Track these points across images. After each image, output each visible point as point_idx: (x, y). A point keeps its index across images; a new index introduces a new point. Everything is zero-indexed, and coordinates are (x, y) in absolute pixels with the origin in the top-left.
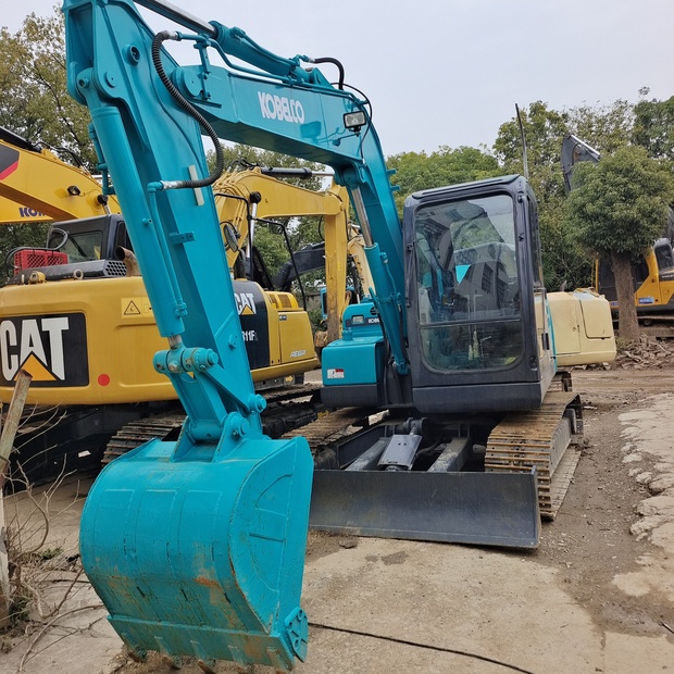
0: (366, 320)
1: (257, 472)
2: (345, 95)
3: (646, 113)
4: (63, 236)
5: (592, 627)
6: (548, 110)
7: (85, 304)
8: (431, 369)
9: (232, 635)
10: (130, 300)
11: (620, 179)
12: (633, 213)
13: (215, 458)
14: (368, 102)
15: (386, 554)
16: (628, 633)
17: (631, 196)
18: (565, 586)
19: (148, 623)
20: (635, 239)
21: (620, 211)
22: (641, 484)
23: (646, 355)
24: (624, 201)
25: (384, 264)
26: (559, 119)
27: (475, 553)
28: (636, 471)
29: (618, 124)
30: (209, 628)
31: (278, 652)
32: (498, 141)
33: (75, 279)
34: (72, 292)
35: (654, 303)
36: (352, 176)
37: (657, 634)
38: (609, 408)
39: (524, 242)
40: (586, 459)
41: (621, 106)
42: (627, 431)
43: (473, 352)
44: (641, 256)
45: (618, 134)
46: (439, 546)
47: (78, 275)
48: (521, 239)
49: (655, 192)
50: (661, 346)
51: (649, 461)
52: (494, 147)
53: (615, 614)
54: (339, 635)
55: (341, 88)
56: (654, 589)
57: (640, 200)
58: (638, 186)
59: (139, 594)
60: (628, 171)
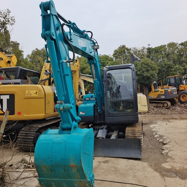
0: (90, 99)
1: (85, 136)
2: (91, 40)
3: (150, 50)
4: (3, 72)
5: (161, 176)
6: (126, 47)
7: (15, 92)
8: (111, 112)
9: (76, 181)
10: (28, 91)
11: (146, 66)
12: (149, 75)
13: (71, 133)
14: (97, 43)
15: (103, 161)
16: (169, 177)
17: (148, 71)
18: (151, 167)
19: (51, 179)
20: (149, 81)
21: (146, 74)
22: (161, 142)
23: (151, 111)
24: (146, 72)
25: (98, 84)
26: (129, 50)
27: (126, 160)
28: (158, 139)
29: (143, 52)
30: (69, 179)
31: (89, 185)
32: (114, 54)
33: (11, 84)
34: (11, 88)
35: (153, 98)
36: (92, 61)
37: (176, 177)
38: (147, 124)
39: (135, 80)
40: (145, 137)
41: (144, 48)
42: (153, 129)
43: (121, 108)
44: (150, 86)
45: (143, 55)
46: (116, 158)
47: (12, 83)
48: (134, 80)
49: (153, 70)
50: (155, 108)
51: (161, 137)
52: (113, 56)
53: (165, 173)
54: (98, 181)
55: (91, 39)
56: (172, 167)
57: (150, 71)
58: (150, 68)
59: (51, 171)
60: (147, 64)
